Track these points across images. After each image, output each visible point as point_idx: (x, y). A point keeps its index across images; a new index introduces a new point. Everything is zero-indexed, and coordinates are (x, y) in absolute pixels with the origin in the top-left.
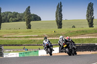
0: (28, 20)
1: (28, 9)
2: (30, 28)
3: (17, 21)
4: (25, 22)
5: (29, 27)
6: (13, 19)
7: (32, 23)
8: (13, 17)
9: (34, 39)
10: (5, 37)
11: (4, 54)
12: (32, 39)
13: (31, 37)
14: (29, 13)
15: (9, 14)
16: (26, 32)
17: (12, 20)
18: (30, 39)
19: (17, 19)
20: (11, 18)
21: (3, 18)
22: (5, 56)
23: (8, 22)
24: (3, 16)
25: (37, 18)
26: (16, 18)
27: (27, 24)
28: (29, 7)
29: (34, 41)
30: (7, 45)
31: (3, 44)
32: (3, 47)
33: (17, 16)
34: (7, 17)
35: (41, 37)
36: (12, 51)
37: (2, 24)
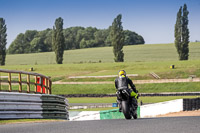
0: (118, 42)
1: (118, 21)
2: (122, 61)
3: (95, 46)
4: (112, 48)
5: (120, 58)
6: (88, 42)
7: (126, 49)
8: (87, 39)
10: (72, 80)
11: (70, 113)
14: (120, 29)
15: (79, 31)
16: (114, 68)
17: (85, 43)
19: (96, 41)
20: (83, 40)
21: (66, 39)
22: (71, 119)
23: (78, 47)
24: (67, 36)
25: (136, 40)
26: (94, 39)
27: (115, 52)
28: (119, 17)
30: (74, 96)
31: (66, 93)
32: (67, 100)
33: (96, 34)
34: (74, 39)
35: (146, 78)
36: (85, 107)
37: (65, 52)
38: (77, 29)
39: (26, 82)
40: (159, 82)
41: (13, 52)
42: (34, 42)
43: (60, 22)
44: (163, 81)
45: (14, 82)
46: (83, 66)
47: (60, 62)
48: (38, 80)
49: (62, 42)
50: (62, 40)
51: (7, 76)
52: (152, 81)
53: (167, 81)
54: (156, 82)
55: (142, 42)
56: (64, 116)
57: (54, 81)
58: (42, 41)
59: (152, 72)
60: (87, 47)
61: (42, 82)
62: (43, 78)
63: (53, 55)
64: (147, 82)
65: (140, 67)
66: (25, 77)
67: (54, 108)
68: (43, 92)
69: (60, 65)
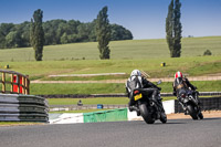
0: (104, 38)
1: (104, 14)
2: (108, 57)
3: (78, 41)
4: (97, 43)
5: (106, 55)
6: (70, 37)
7: (112, 45)
8: (69, 33)
9: (118, 81)
10: (53, 79)
11: (50, 116)
12: (113, 81)
13: (110, 77)
14: (106, 22)
15: (60, 25)
16: (99, 66)
17: (66, 38)
18: (108, 82)
19: (79, 36)
20: (64, 35)
21: (46, 34)
22: (51, 121)
23: (59, 43)
24: (47, 30)
25: (123, 34)
26: (76, 33)
27: (100, 48)
28: (105, 9)
29: (118, 86)
30: (55, 96)
31: (46, 93)
32: (47, 101)
33: (79, 28)
34: (54, 33)
36: (67, 109)
37: (45, 47)
38: (58, 22)
39: (1, 81)
42: (10, 36)
43: (39, 15)
44: (153, 80)
46: (66, 63)
47: (39, 59)
48: (14, 78)
49: (41, 37)
50: (41, 34)
55: (130, 37)
56: (43, 118)
57: (33, 79)
58: (18, 36)
60: (69, 42)
61: (19, 81)
62: (20, 76)
63: (31, 50)
65: (128, 64)
67: (32, 110)
68: (21, 92)
69: (39, 62)
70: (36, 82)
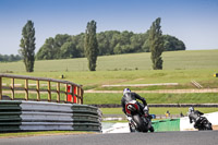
0: (157, 48)
1: (157, 25)
2: (161, 68)
3: (131, 51)
4: (150, 54)
5: (159, 65)
6: (123, 47)
7: (165, 55)
8: (124, 44)
9: (170, 92)
10: (106, 89)
11: (103, 125)
12: (166, 92)
13: (163, 87)
14: (159, 33)
15: (115, 36)
16: (152, 77)
17: (120, 48)
18: (161, 92)
19: (132, 47)
20: (118, 45)
21: (100, 44)
22: (104, 131)
23: (112, 53)
24: (101, 41)
25: (176, 45)
26: (130, 44)
27: (153, 58)
28: (158, 20)
29: (170, 96)
30: (108, 106)
31: (100, 103)
32: (100, 111)
33: (132, 39)
34: (108, 43)
35: (186, 87)
36: (120, 119)
37: (98, 58)
38: (111, 33)
39: (55, 91)
40: (201, 91)
41: (41, 58)
42: (64, 47)
43: (92, 26)
44: (205, 91)
45: (43, 90)
46: (118, 74)
47: (93, 69)
48: (69, 88)
49: (95, 47)
50: (95, 45)
51: (35, 84)
52: (193, 91)
53: (210, 91)
54: (197, 91)
55: (183, 48)
56: (97, 128)
57: (87, 89)
58: (73, 46)
59: (194, 81)
60: (122, 53)
61: (73, 91)
62: (74, 86)
63: (85, 61)
64: (188, 91)
65: (180, 75)
66: (54, 85)
67: (86, 120)
68: (74, 102)
69: (93, 72)
70: (90, 91)
